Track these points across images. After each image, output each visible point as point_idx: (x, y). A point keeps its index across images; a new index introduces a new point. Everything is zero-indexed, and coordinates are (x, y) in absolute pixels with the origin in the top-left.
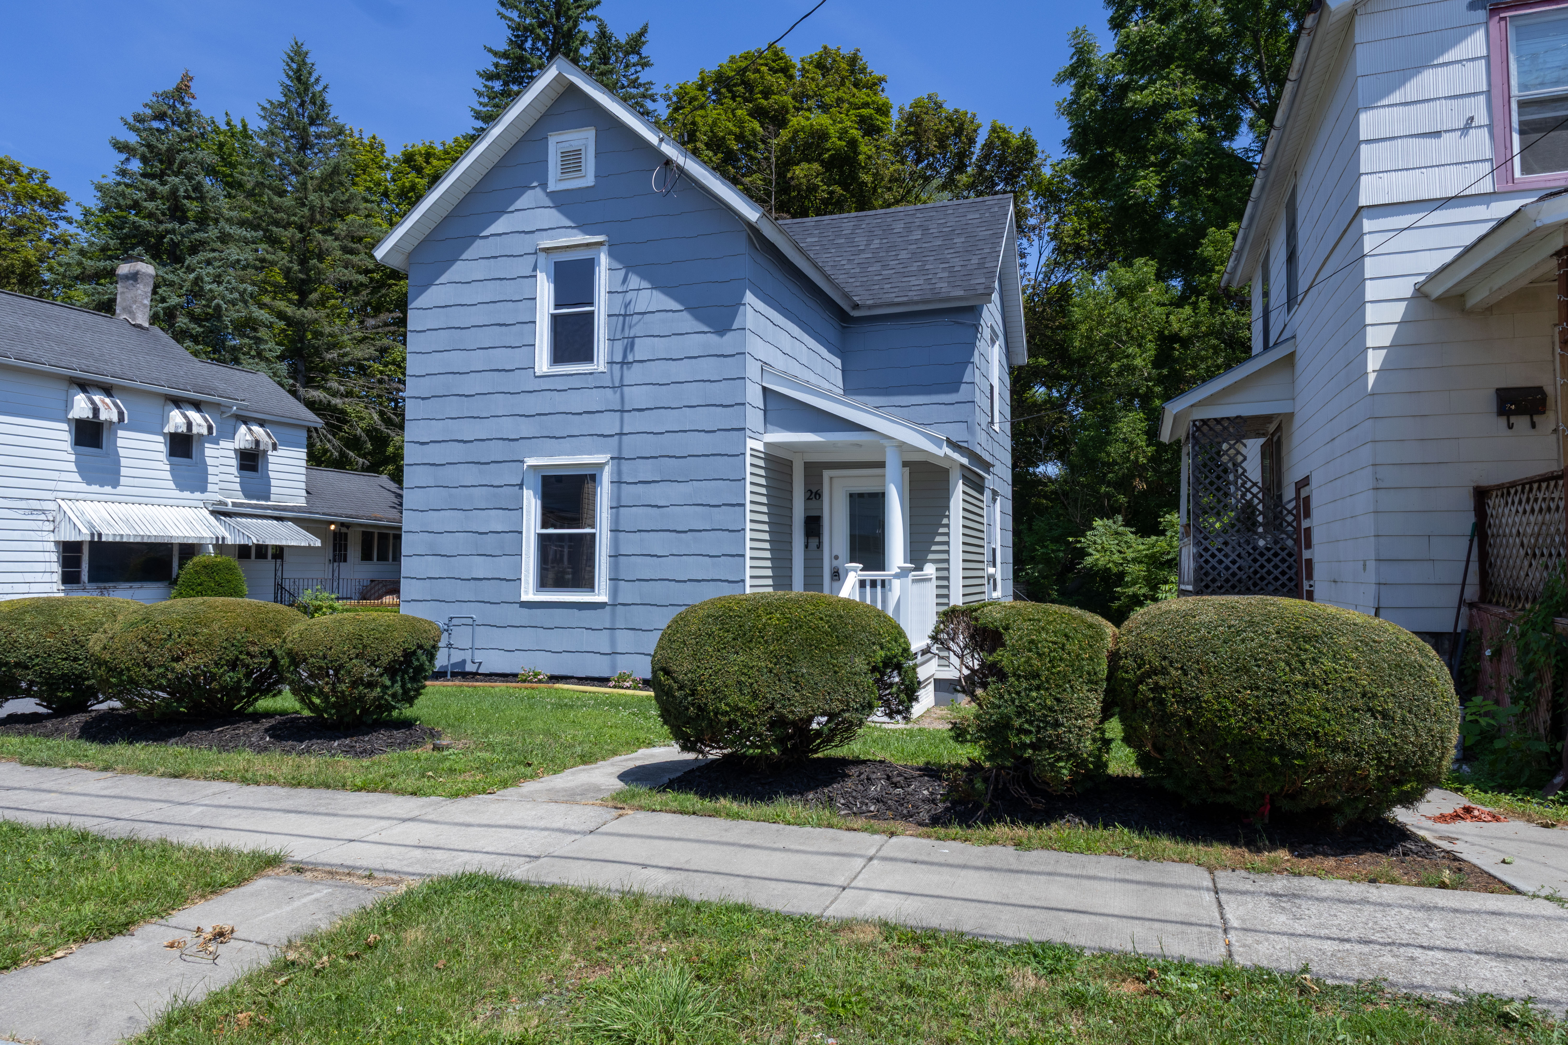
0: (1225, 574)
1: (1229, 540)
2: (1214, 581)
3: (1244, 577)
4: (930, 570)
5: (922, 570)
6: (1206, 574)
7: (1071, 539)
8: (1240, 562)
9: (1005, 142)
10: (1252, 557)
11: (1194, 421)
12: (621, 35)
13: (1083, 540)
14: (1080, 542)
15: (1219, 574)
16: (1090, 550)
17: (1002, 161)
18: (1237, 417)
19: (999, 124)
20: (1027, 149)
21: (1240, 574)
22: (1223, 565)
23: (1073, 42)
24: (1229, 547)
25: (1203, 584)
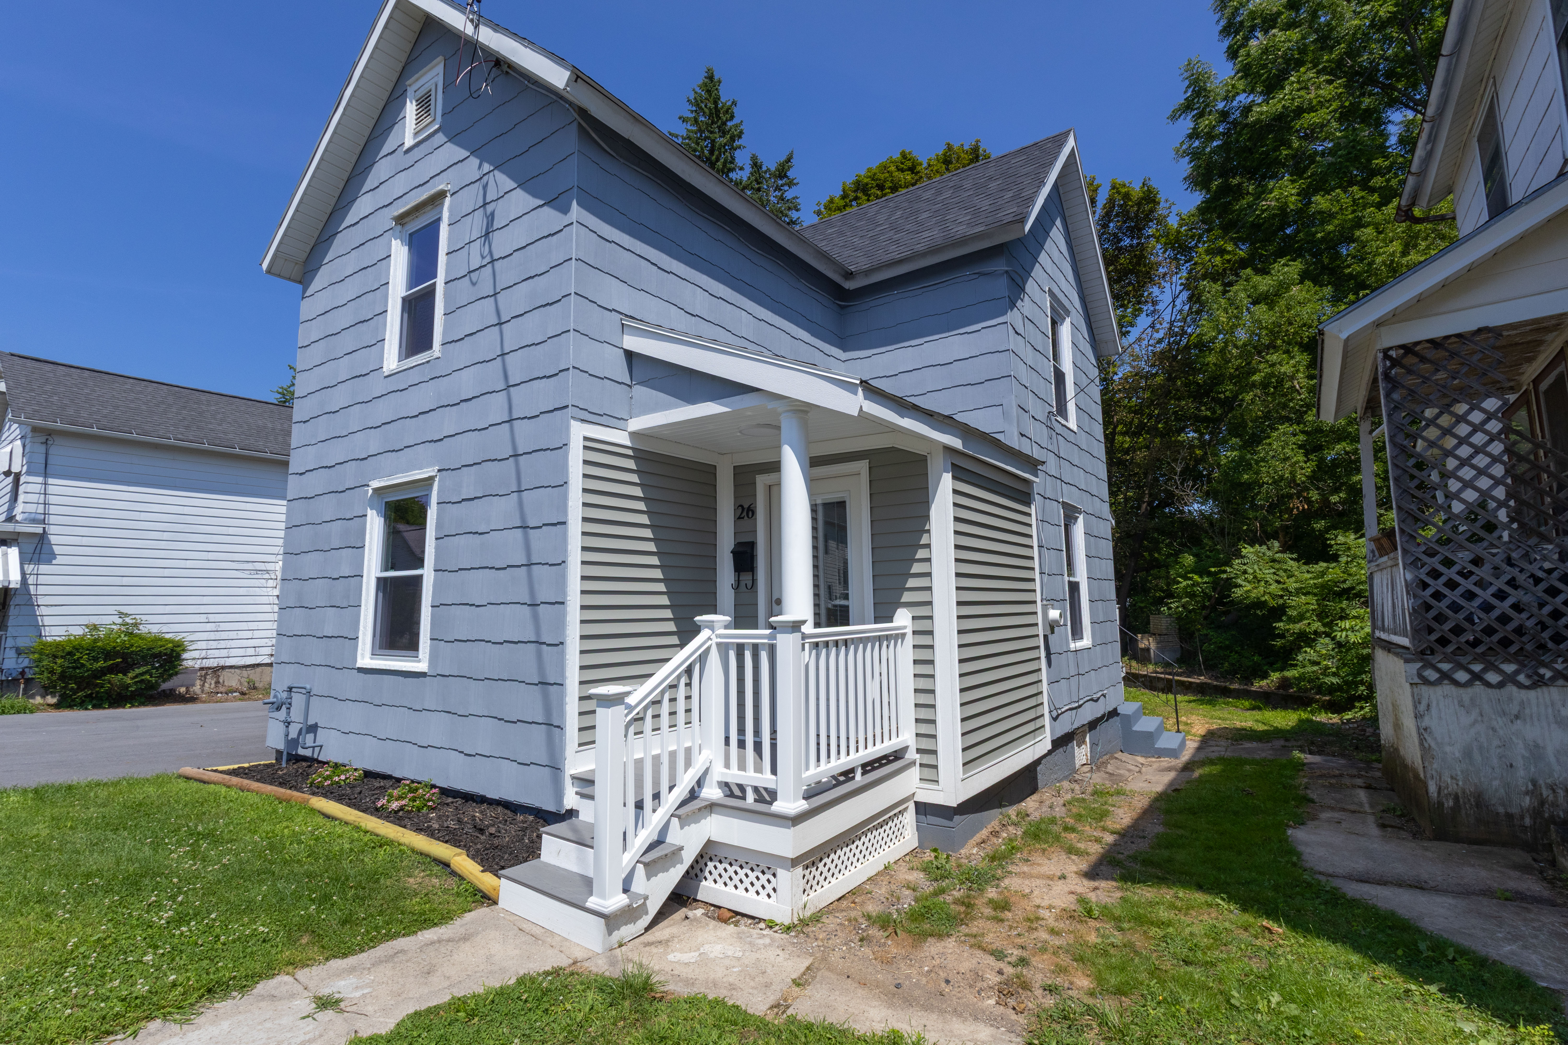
0: (1482, 620)
1: (1484, 554)
2: (1457, 631)
3: (1530, 624)
4: (903, 619)
5: (890, 619)
6: (1440, 618)
7: (1213, 570)
8: (1514, 596)
9: (1127, 196)
10: (1543, 586)
11: (1385, 352)
12: (770, 164)
13: (1228, 569)
14: (1225, 572)
15: (1469, 619)
16: (1239, 581)
17: (1125, 214)
18: (1480, 331)
19: (1119, 181)
20: (1150, 198)
21: (1518, 619)
22: (1476, 603)
23: (1186, 75)
24: (1487, 567)
25: (1434, 637)
